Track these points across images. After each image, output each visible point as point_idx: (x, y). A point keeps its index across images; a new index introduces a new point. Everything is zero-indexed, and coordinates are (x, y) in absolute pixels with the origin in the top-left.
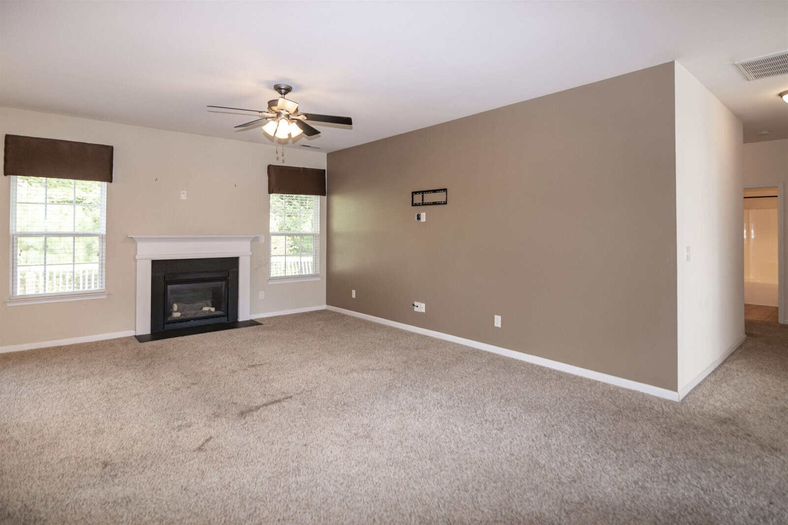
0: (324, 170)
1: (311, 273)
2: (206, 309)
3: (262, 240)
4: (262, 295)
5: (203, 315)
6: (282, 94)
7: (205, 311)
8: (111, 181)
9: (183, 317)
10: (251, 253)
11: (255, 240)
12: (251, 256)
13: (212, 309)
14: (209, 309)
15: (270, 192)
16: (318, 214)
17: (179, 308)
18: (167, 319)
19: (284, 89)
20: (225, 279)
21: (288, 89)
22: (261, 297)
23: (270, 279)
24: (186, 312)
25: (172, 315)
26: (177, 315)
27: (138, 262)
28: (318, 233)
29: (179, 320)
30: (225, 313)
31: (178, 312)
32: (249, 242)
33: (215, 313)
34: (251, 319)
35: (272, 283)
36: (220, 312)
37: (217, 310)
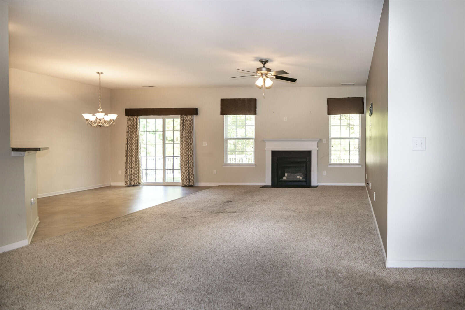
0: (363, 98)
1: (358, 162)
2: (298, 177)
3: (324, 141)
4: (325, 173)
7: (297, 178)
8: (256, 115)
9: (288, 180)
10: (317, 149)
11: (320, 141)
12: (318, 150)
13: (301, 178)
14: (300, 177)
15: (328, 114)
16: (360, 126)
17: (287, 175)
18: (281, 180)
19: (264, 62)
20: (305, 162)
21: (266, 62)
22: (324, 174)
23: (329, 164)
24: (290, 178)
25: (283, 178)
26: (285, 178)
27: (266, 151)
28: (360, 137)
29: (285, 181)
30: (306, 180)
31: (286, 177)
32: (317, 143)
33: (301, 180)
34: (318, 185)
35: (330, 167)
36: (304, 180)
37: (303, 178)
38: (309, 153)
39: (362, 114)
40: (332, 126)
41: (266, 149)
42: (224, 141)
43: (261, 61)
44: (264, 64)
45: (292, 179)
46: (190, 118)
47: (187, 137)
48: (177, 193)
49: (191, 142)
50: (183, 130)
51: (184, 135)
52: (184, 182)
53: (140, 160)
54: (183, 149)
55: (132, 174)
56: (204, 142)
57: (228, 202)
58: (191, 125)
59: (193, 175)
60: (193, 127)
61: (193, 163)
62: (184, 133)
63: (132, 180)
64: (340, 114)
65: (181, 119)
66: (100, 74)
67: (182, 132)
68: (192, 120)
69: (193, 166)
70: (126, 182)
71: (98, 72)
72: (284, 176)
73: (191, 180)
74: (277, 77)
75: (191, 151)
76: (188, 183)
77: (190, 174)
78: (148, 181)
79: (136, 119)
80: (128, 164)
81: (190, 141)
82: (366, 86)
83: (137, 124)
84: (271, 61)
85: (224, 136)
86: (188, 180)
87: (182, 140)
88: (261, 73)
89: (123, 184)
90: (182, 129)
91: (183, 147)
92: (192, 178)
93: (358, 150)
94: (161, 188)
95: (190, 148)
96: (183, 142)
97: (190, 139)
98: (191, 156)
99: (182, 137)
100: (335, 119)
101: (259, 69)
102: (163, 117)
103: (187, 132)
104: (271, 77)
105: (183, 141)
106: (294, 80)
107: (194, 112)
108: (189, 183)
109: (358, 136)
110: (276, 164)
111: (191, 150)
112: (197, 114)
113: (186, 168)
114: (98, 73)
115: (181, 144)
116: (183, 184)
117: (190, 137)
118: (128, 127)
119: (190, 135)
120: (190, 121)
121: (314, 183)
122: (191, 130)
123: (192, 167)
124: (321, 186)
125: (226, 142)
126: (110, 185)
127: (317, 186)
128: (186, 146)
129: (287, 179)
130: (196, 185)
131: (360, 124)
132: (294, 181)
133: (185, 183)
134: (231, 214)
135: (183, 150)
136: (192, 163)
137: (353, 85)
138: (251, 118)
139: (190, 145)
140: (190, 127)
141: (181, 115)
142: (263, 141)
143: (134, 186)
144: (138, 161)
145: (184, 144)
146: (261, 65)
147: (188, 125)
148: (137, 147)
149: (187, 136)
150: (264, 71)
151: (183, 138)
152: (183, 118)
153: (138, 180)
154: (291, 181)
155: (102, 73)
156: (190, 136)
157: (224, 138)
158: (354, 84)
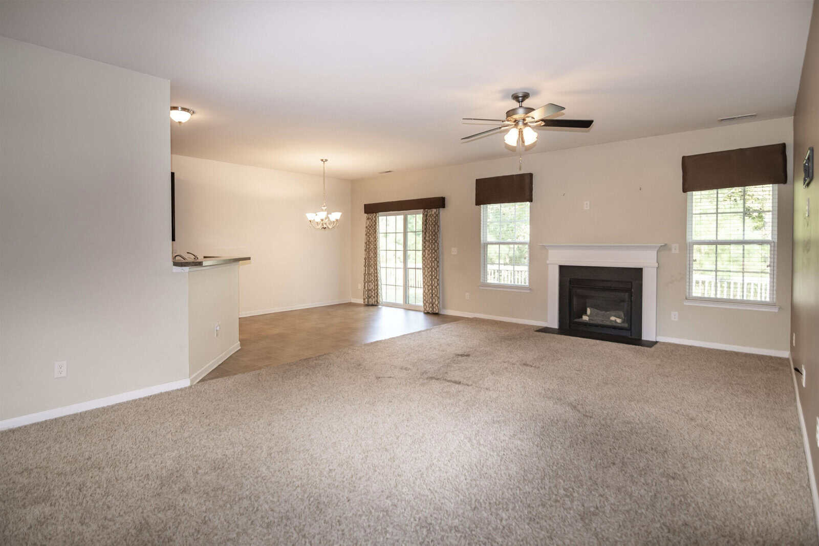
0: (783, 145)
1: (768, 299)
2: (613, 318)
3: (675, 249)
4: (674, 316)
5: (608, 323)
6: (519, 102)
7: (612, 321)
8: (532, 202)
9: (591, 322)
10: (656, 265)
11: (664, 249)
12: (657, 268)
13: (619, 321)
14: (616, 319)
15: (685, 190)
16: (776, 212)
17: (591, 313)
18: (577, 320)
19: (521, 97)
20: (629, 291)
21: (526, 96)
22: (673, 319)
23: (686, 299)
24: (595, 318)
25: (582, 317)
26: (585, 318)
27: (549, 266)
28: (776, 240)
29: (585, 324)
30: (631, 328)
31: (588, 316)
32: (656, 252)
33: (620, 325)
34: (657, 340)
35: (687, 304)
36: (626, 325)
37: (623, 322)
38: (637, 273)
39: (782, 185)
40: (694, 216)
41: (548, 262)
42: (482, 246)
43: (516, 97)
44: (522, 102)
45: (599, 320)
46: (435, 213)
47: (431, 241)
48: (419, 322)
49: (436, 249)
50: (426, 231)
51: (427, 238)
52: (426, 307)
53: (378, 271)
54: (426, 258)
55: (370, 290)
56: (453, 249)
57: (462, 355)
58: (436, 224)
59: (439, 298)
60: (438, 226)
61: (438, 280)
62: (428, 235)
63: (370, 297)
64: (717, 188)
65: (423, 214)
66: (324, 162)
67: (425, 233)
68: (437, 215)
69: (438, 284)
70: (364, 299)
71: (322, 158)
72: (585, 313)
73: (434, 305)
74: (550, 123)
75: (436, 262)
76: (431, 309)
77: (434, 296)
78: (388, 301)
79: (375, 217)
80: (366, 277)
81: (434, 246)
82: (795, 115)
83: (376, 223)
84: (536, 93)
85: (482, 239)
86: (431, 305)
87: (424, 245)
88: (513, 120)
89: (361, 301)
90: (425, 229)
91: (426, 255)
92: (437, 303)
93: (769, 271)
94: (401, 312)
95: (434, 257)
96: (426, 249)
97: (434, 244)
98: (436, 269)
99: (425, 241)
100: (701, 200)
101: (510, 113)
102: (403, 213)
103: (431, 233)
104: (535, 124)
105: (426, 247)
106: (586, 124)
107: (440, 203)
108: (433, 309)
109: (769, 238)
110: (568, 290)
111: (436, 259)
112: (443, 206)
113: (429, 286)
114: (322, 160)
115: (424, 251)
116: (425, 309)
117: (434, 241)
118: (366, 227)
119: (434, 237)
120: (435, 217)
121: (648, 334)
122: (436, 231)
123: (436, 285)
124: (664, 343)
125: (484, 248)
126: (349, 302)
127: (656, 342)
128: (429, 255)
129: (589, 319)
130: (441, 313)
131: (776, 209)
132: (603, 326)
133: (428, 309)
134: (449, 385)
135: (426, 260)
136: (436, 280)
137: (753, 117)
138: (524, 208)
139: (434, 253)
140: (434, 225)
141: (424, 209)
142: (544, 247)
143: (372, 305)
144: (377, 273)
145: (427, 251)
146: (514, 104)
147: (432, 224)
148: (376, 253)
149: (431, 239)
150: (520, 114)
151: (426, 243)
152: (426, 213)
153: (376, 298)
154: (597, 326)
155: (326, 160)
156: (434, 239)
157: (482, 242)
158: (755, 116)
